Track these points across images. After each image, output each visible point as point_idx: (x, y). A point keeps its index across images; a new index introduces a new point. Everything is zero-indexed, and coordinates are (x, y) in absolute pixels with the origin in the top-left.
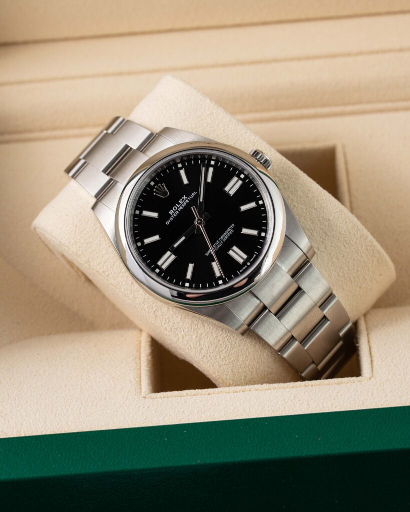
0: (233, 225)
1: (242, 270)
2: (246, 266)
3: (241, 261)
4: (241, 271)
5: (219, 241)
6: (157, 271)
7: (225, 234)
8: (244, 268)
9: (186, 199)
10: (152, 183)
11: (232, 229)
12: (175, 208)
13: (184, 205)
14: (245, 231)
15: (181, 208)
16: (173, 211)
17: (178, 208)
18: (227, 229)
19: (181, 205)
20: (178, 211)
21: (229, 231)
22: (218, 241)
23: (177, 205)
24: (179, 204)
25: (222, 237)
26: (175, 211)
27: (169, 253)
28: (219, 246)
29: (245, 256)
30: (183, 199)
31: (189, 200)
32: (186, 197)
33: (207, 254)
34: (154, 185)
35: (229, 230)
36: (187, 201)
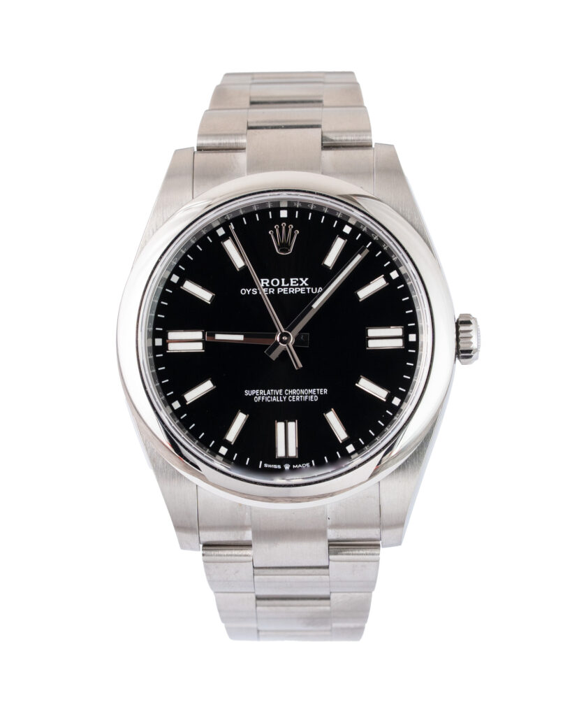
0: (326, 391)
1: (270, 466)
2: (279, 467)
3: (281, 453)
4: (266, 465)
5: (283, 392)
6: (159, 342)
7: (302, 391)
8: (275, 466)
9: (304, 286)
10: (284, 214)
11: (319, 396)
12: (275, 282)
13: (292, 291)
14: (332, 417)
15: (284, 290)
16: (270, 284)
17: (280, 286)
18: (311, 388)
19: (289, 287)
20: (276, 291)
21: (310, 394)
22: (281, 391)
23: (283, 280)
24: (287, 281)
25: (294, 391)
26: (271, 286)
27: (198, 335)
28: (274, 399)
29: (293, 453)
30: (300, 282)
31: (306, 290)
32: (307, 282)
33: (247, 393)
34: (284, 220)
35: (313, 391)
36: (302, 290)
